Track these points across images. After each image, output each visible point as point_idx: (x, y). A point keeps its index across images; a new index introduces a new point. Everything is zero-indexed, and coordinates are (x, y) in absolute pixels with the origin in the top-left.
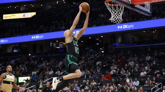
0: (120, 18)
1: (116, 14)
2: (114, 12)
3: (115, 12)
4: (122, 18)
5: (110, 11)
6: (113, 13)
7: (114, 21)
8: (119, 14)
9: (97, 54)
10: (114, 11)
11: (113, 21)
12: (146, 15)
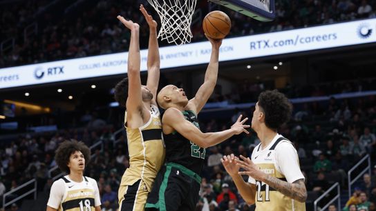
0: (186, 29)
1: (171, 17)
2: (166, 13)
3: (171, 13)
4: (190, 31)
5: (157, 9)
6: (164, 13)
7: (170, 39)
8: (183, 19)
9: (116, 133)
10: (167, 9)
11: (167, 38)
12: (260, 18)
